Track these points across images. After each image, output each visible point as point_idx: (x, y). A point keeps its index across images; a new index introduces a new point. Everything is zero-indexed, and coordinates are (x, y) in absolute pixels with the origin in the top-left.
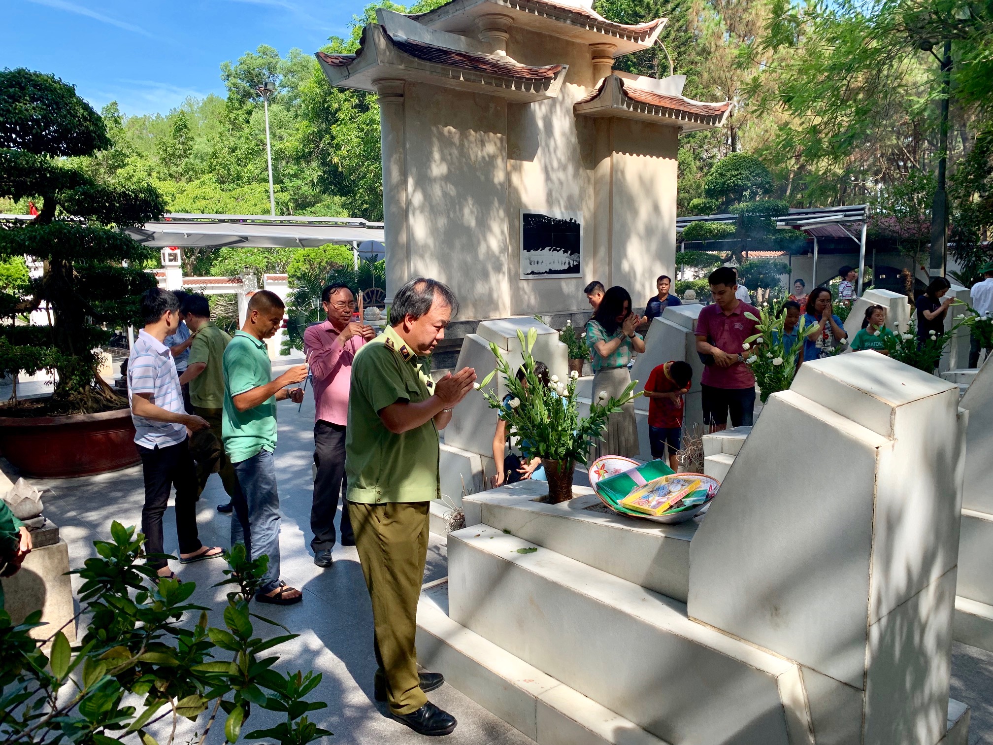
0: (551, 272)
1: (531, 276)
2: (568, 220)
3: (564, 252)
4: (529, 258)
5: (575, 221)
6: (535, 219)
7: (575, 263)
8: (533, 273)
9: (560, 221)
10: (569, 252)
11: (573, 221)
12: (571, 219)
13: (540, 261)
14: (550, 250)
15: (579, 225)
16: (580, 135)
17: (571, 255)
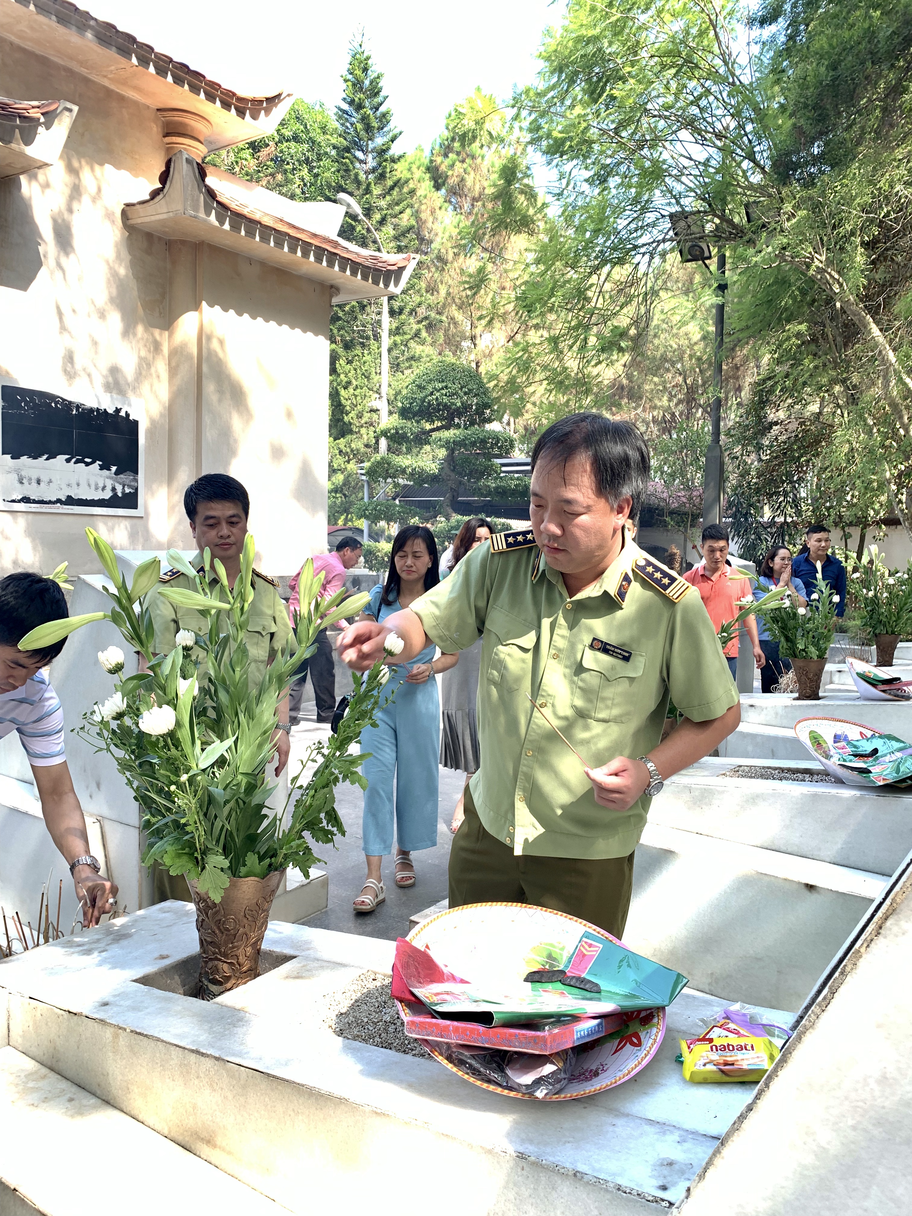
0: (70, 501)
1: (22, 507)
2: (111, 411)
3: (102, 468)
4: (17, 471)
5: (128, 415)
6: (32, 400)
7: (127, 490)
8: (26, 500)
9: (91, 410)
10: (114, 469)
11: (123, 414)
12: (118, 411)
13: (44, 479)
14: (68, 461)
15: (136, 423)
16: (136, 264)
17: (117, 473)
